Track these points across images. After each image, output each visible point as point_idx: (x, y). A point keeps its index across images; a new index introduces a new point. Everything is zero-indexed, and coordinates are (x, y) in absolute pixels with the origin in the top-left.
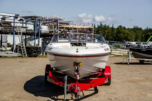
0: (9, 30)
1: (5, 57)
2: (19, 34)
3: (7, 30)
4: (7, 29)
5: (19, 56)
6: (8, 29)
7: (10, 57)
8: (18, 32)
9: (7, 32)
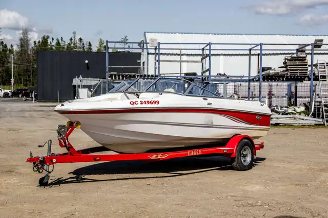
0: (300, 73)
1: (286, 125)
2: (320, 79)
3: (297, 73)
4: (297, 70)
5: (316, 125)
6: (299, 71)
7: (296, 125)
8: (320, 75)
9: (298, 76)
